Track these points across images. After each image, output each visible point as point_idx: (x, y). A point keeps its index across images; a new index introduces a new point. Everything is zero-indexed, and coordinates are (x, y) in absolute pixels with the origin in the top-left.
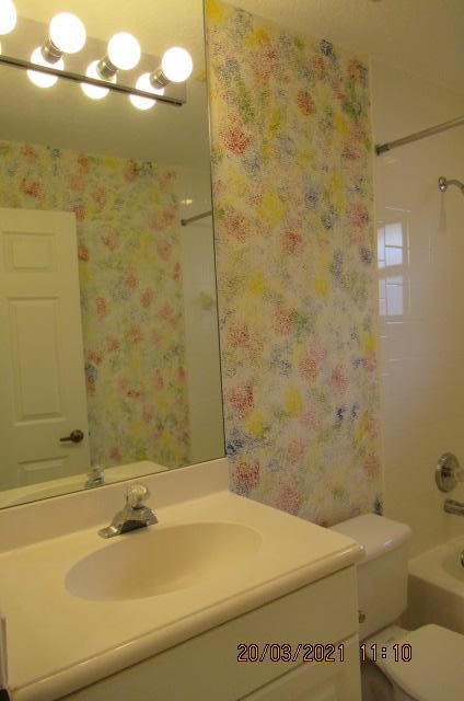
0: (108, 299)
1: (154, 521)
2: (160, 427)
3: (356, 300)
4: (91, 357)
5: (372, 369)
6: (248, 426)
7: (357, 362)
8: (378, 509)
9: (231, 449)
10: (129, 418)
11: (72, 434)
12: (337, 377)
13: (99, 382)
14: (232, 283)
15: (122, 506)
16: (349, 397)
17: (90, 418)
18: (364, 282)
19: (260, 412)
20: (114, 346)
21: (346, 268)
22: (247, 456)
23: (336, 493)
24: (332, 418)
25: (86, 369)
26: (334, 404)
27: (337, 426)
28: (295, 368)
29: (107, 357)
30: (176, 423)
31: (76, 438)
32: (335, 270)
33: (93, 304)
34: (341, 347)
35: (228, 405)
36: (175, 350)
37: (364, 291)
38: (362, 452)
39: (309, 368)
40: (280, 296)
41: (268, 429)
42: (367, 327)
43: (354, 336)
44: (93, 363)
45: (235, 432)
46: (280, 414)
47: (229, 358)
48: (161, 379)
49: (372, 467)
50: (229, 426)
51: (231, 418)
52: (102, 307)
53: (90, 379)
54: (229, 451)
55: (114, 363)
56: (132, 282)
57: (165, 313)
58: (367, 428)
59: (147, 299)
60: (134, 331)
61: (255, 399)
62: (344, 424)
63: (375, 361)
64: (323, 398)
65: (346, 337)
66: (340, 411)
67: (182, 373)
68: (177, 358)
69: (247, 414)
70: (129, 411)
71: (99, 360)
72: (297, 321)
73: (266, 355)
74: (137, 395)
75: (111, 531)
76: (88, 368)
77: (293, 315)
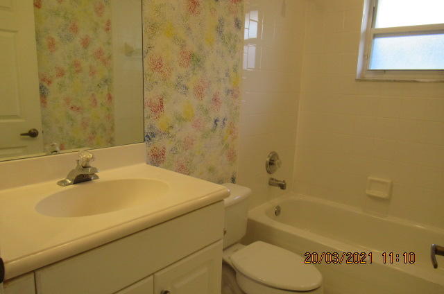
0: (57, 39)
1: (97, 177)
2: (94, 133)
3: (230, 52)
4: (44, 80)
5: (236, 97)
6: (159, 124)
7: (228, 92)
8: (233, 180)
9: (148, 138)
10: (72, 125)
11: (30, 132)
12: (215, 100)
13: (50, 98)
14: (153, 27)
15: (74, 166)
16: (222, 112)
17: (44, 123)
18: (236, 41)
19: (167, 116)
20: (61, 74)
21: (226, 30)
22: (158, 143)
23: (210, 170)
24: (210, 125)
25: (40, 88)
26: (213, 116)
27: (214, 130)
28: (191, 90)
29: (56, 81)
30: (105, 130)
31: (33, 134)
32: (219, 30)
33: (44, 41)
34: (219, 80)
35: (147, 109)
36: (106, 81)
37: (235, 46)
38: (227, 147)
39: (199, 92)
40: (184, 41)
41: (172, 127)
42: (235, 70)
43: (227, 75)
44: (45, 84)
45: (151, 127)
46: (180, 119)
47: (149, 78)
48: (95, 100)
49: (232, 157)
50: (147, 123)
51: (149, 118)
52: (52, 45)
53: (43, 95)
54: (146, 138)
55: (61, 85)
56: (75, 29)
57: (99, 53)
58: (231, 133)
59: (86, 43)
60: (77, 65)
61: (165, 107)
62: (218, 129)
63: (239, 92)
64: (207, 112)
65: (222, 75)
66: (216, 121)
67: (110, 98)
68: (107, 87)
69: (159, 116)
70: (72, 120)
71: (50, 82)
72: (194, 60)
73: (173, 78)
74: (78, 109)
75: (66, 182)
76: (41, 87)
77: (192, 56)
